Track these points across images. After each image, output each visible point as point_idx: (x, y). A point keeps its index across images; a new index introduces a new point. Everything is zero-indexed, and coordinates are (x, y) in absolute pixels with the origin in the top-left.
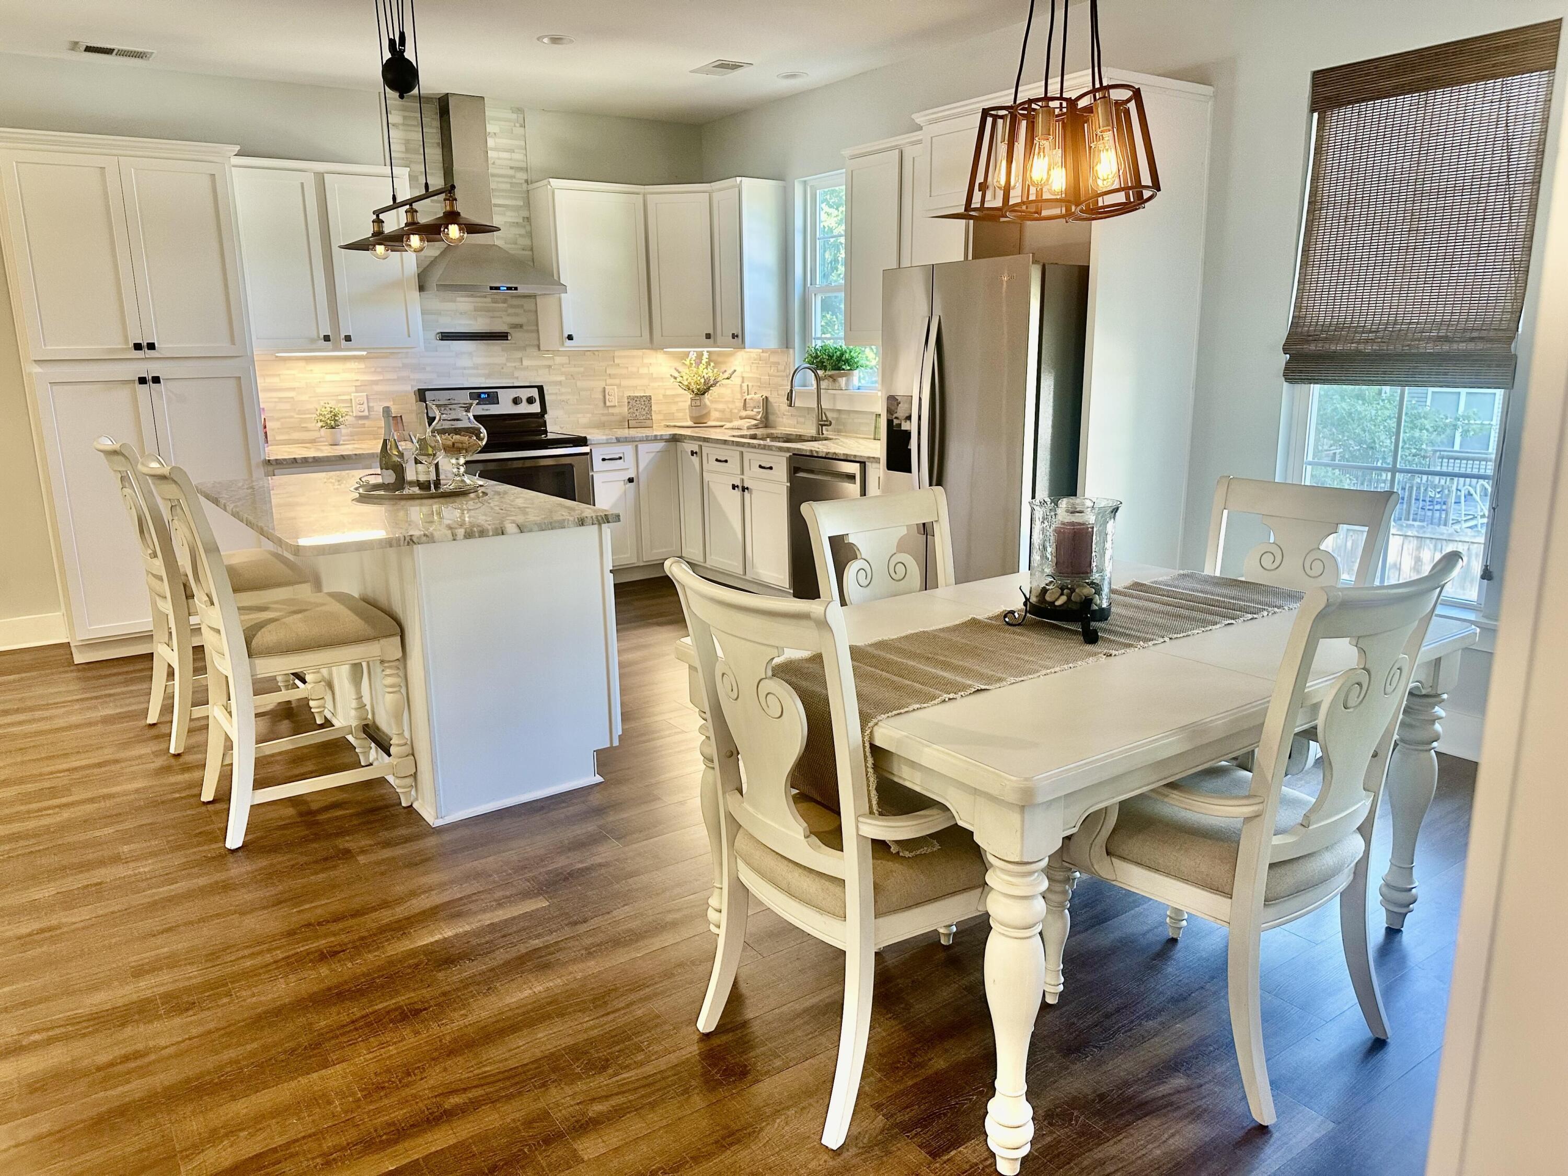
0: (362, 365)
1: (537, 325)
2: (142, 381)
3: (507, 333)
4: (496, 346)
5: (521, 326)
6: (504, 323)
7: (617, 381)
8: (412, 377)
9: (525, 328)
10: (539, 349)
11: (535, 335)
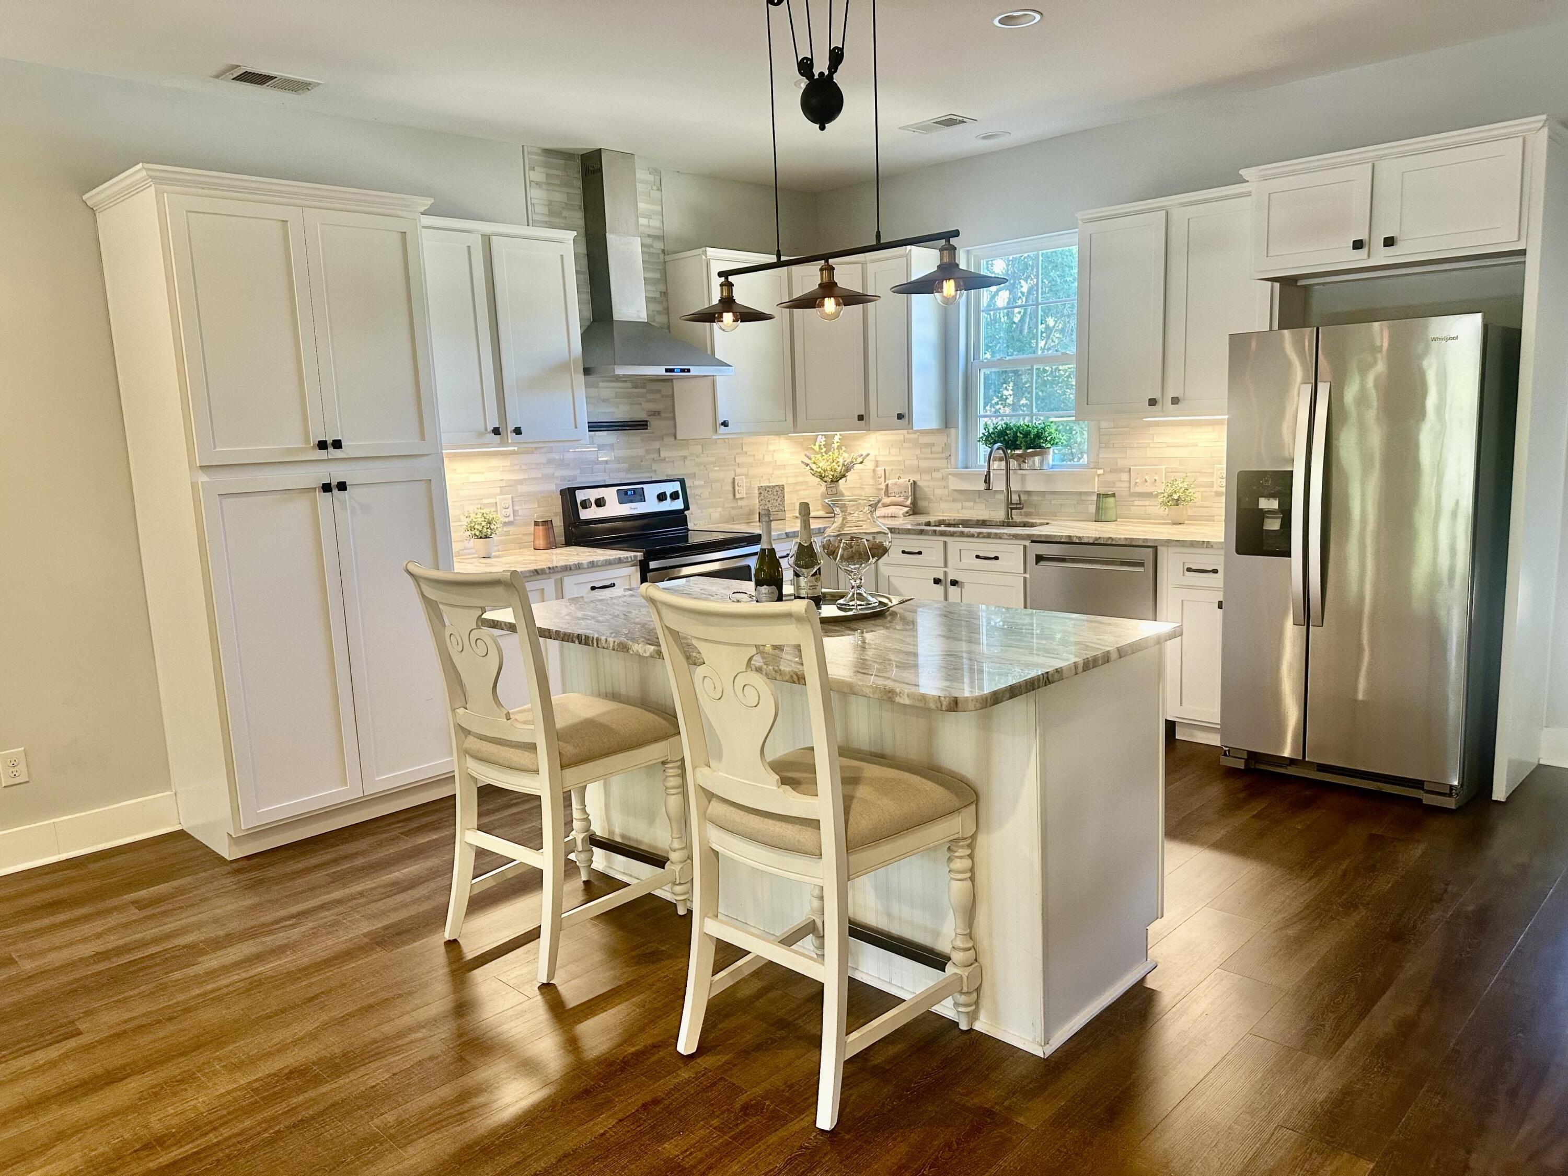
0: (507, 462)
1: (674, 411)
2: (327, 488)
3: (647, 421)
4: (635, 436)
5: (659, 413)
6: (643, 410)
7: (744, 471)
8: (556, 474)
9: (663, 415)
10: (675, 438)
11: (672, 423)
